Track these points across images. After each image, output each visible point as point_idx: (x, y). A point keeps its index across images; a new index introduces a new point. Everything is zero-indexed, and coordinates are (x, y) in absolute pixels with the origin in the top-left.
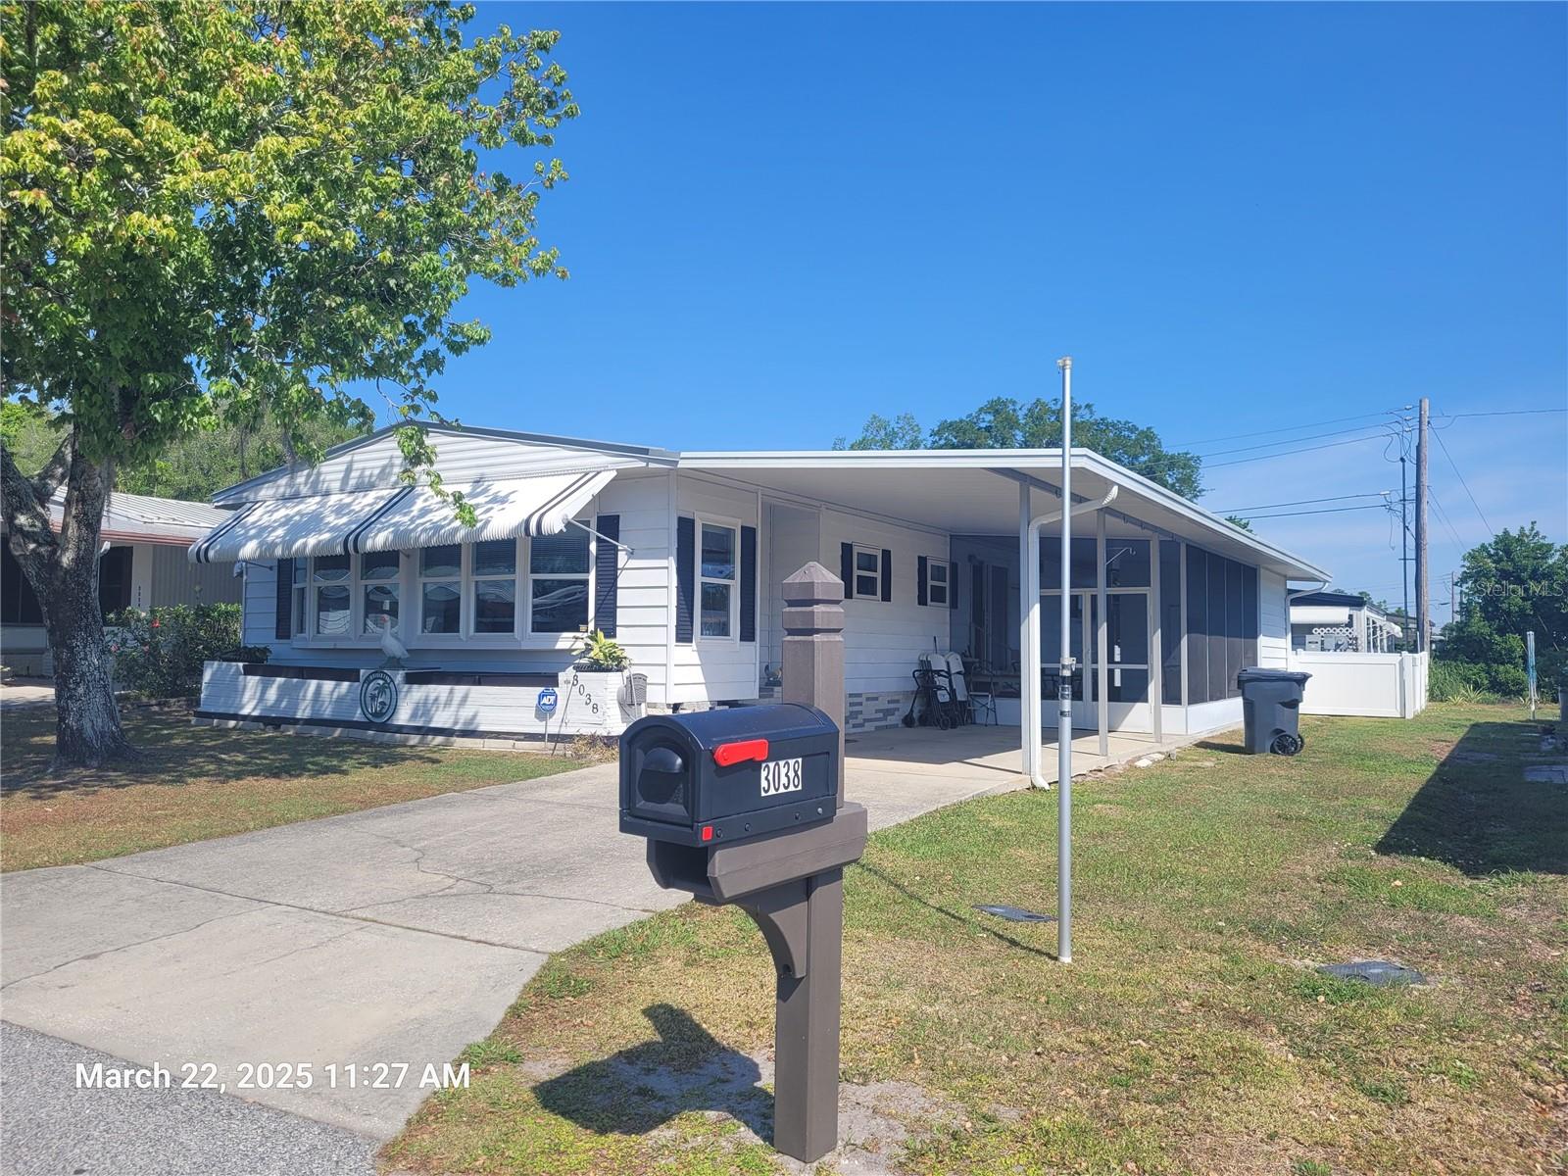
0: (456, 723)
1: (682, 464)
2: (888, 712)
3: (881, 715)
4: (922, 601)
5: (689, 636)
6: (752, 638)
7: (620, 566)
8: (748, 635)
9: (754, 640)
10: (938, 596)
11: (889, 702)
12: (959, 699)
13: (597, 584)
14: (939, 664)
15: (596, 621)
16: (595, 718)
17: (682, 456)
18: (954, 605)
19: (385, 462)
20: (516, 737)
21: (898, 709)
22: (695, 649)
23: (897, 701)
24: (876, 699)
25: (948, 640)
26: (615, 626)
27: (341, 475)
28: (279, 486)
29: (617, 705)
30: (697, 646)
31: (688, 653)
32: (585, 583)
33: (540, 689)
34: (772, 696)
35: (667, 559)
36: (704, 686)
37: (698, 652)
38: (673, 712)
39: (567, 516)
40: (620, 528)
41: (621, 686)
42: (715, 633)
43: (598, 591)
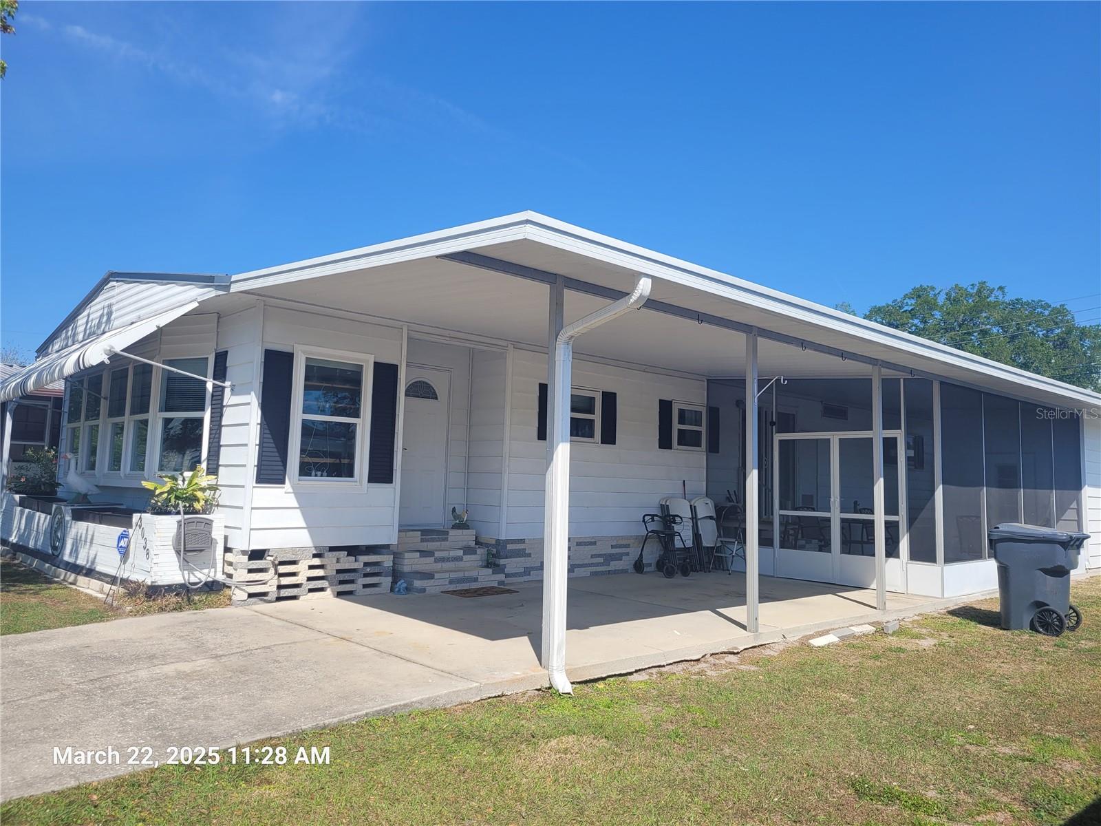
1: (235, 288)
2: (609, 558)
3: (601, 560)
4: (665, 443)
5: (281, 477)
6: (388, 479)
7: (224, 404)
8: (381, 472)
9: (390, 481)
10: (689, 439)
11: (613, 547)
12: (705, 544)
13: (211, 421)
14: (681, 509)
15: (208, 464)
16: (147, 566)
17: (233, 279)
18: (713, 447)
19: (100, 313)
20: (107, 579)
21: (627, 554)
22: (291, 490)
23: (627, 546)
24: (595, 543)
25: (704, 483)
26: (218, 466)
27: (84, 328)
29: (173, 551)
30: (293, 487)
31: (282, 495)
32: (200, 422)
33: (120, 530)
34: (446, 540)
35: (250, 394)
36: (306, 530)
37: (293, 494)
38: (250, 559)
39: (113, 347)
40: (227, 365)
41: (175, 530)
42: (325, 473)
43: (211, 430)
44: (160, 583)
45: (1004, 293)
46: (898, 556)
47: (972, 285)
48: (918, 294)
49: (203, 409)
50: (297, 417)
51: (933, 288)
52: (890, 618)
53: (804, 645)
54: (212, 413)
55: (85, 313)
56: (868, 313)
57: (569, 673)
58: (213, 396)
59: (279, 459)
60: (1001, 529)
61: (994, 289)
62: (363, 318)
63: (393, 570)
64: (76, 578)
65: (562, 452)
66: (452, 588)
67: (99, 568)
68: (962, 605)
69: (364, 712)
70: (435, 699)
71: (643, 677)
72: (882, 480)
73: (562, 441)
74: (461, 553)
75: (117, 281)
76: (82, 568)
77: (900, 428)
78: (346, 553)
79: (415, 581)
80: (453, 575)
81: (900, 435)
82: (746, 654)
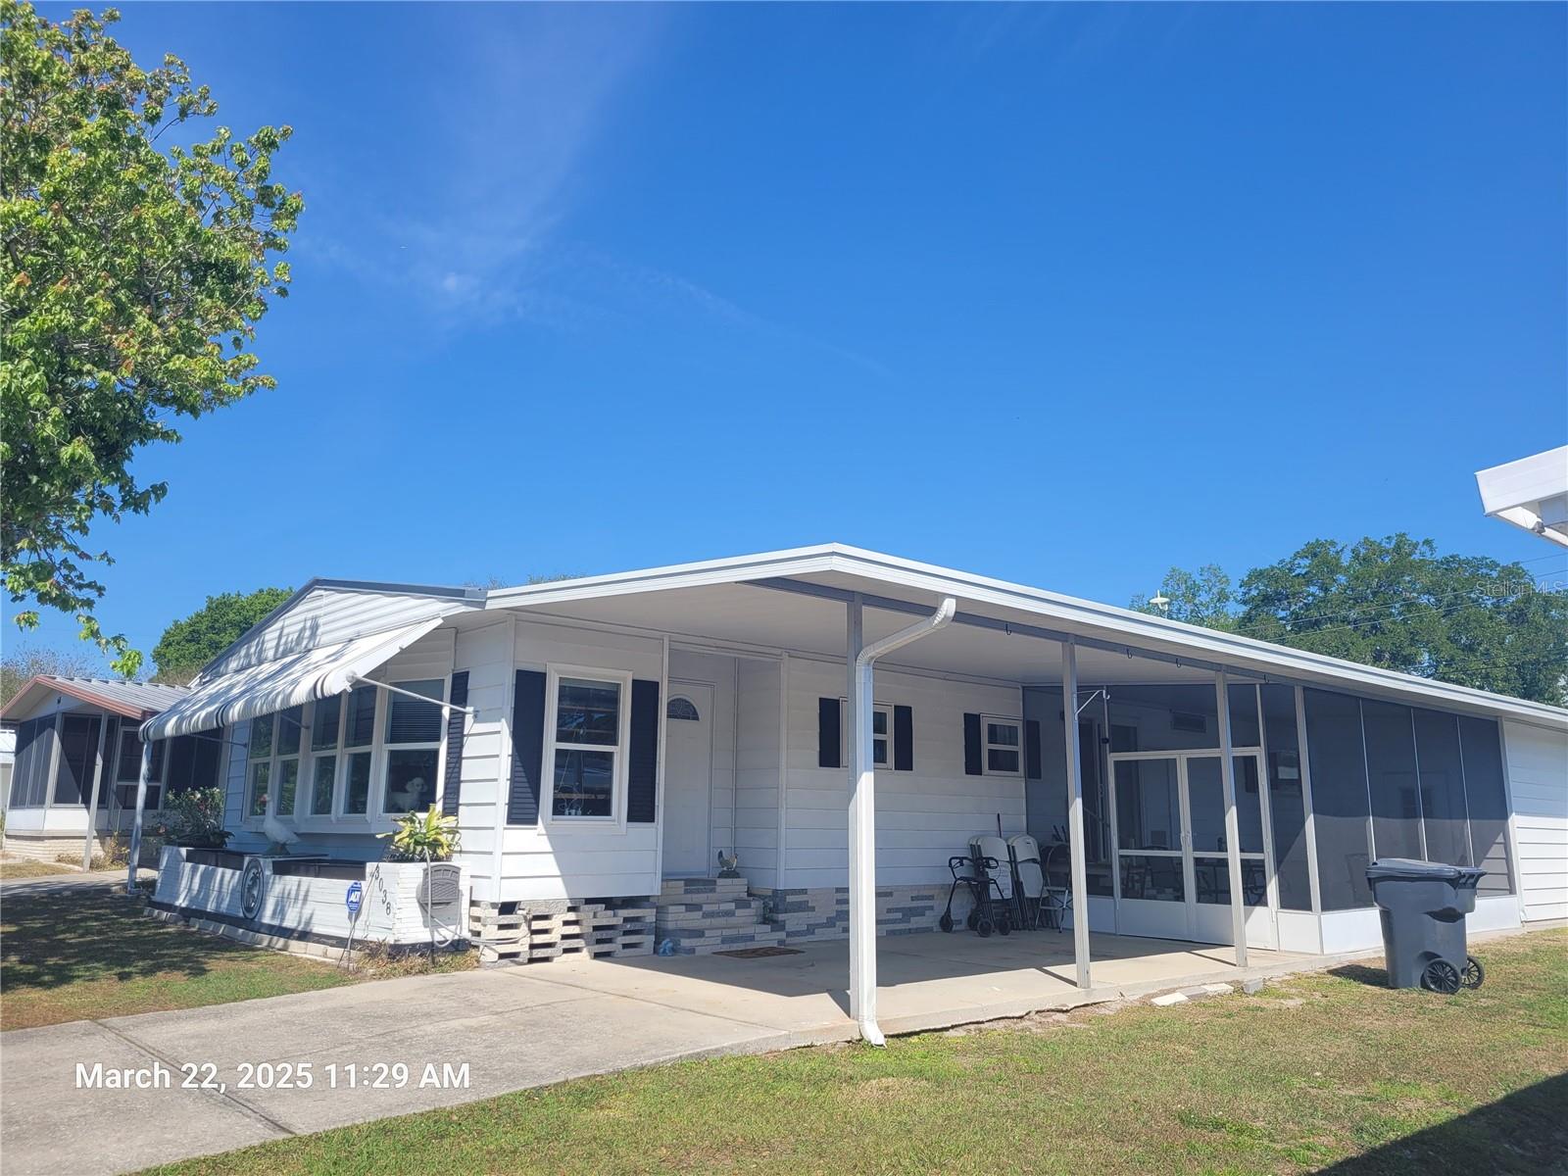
0: (299, 923)
1: (491, 605)
2: (908, 913)
3: (899, 915)
4: (973, 767)
5: (533, 816)
6: (649, 817)
7: (465, 733)
8: (642, 809)
9: (652, 820)
10: (1002, 762)
11: (913, 899)
12: (1028, 894)
13: (448, 753)
14: (997, 850)
15: (444, 803)
16: (387, 923)
17: (489, 595)
18: (1033, 772)
19: (301, 625)
20: (330, 941)
21: (931, 908)
22: (544, 832)
23: (931, 898)
24: (891, 894)
25: (1024, 817)
26: (458, 805)
27: (275, 642)
28: (240, 658)
29: (417, 905)
30: (545, 828)
31: (533, 837)
32: (435, 753)
33: (351, 882)
34: (713, 891)
35: (499, 721)
36: (560, 879)
37: (546, 837)
38: (500, 913)
39: (355, 674)
40: (469, 687)
41: (422, 880)
42: (580, 812)
43: (448, 763)
44: (403, 942)
45: (1432, 549)
46: (1265, 904)
47: (1388, 538)
48: (1313, 551)
49: (437, 739)
50: (551, 745)
51: (1333, 543)
52: (1252, 978)
53: (1146, 1004)
54: (449, 743)
55: (278, 625)
56: (1246, 579)
57: (881, 1025)
58: (450, 723)
59: (530, 795)
60: (1379, 865)
61: (1417, 544)
62: (620, 629)
63: (656, 927)
64: (286, 942)
65: (866, 783)
66: (725, 948)
67: (316, 929)
68: (1347, 964)
69: (678, 1055)
70: (745, 1045)
71: (960, 1033)
72: (1234, 809)
73: (866, 770)
74: (732, 906)
75: (326, 590)
76: (292, 931)
77: (1259, 745)
78: (604, 906)
79: (682, 940)
80: (726, 932)
81: (1259, 753)
82: (1076, 1013)
